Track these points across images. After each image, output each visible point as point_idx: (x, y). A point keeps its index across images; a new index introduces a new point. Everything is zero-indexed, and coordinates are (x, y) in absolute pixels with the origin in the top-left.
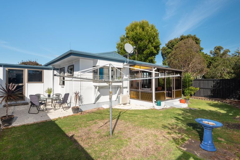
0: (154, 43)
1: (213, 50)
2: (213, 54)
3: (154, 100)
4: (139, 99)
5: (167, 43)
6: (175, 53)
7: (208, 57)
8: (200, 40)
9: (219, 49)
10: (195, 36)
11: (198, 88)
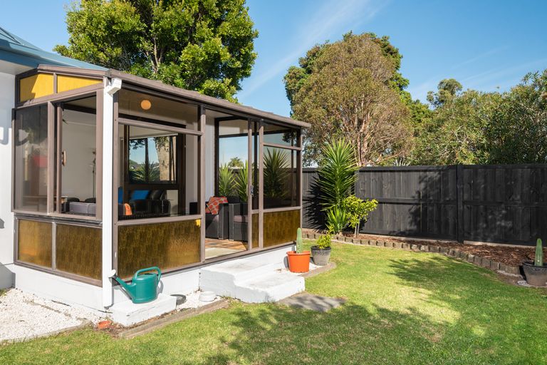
0: (227, 24)
1: (437, 91)
2: (436, 103)
3: (108, 270)
4: (51, 265)
5: (304, 56)
6: (316, 82)
7: (423, 109)
8: (400, 53)
9: (450, 87)
10: (385, 39)
11: (374, 201)
